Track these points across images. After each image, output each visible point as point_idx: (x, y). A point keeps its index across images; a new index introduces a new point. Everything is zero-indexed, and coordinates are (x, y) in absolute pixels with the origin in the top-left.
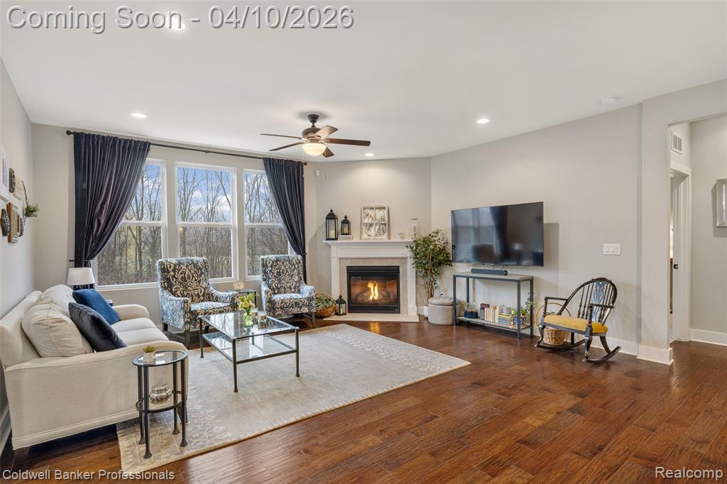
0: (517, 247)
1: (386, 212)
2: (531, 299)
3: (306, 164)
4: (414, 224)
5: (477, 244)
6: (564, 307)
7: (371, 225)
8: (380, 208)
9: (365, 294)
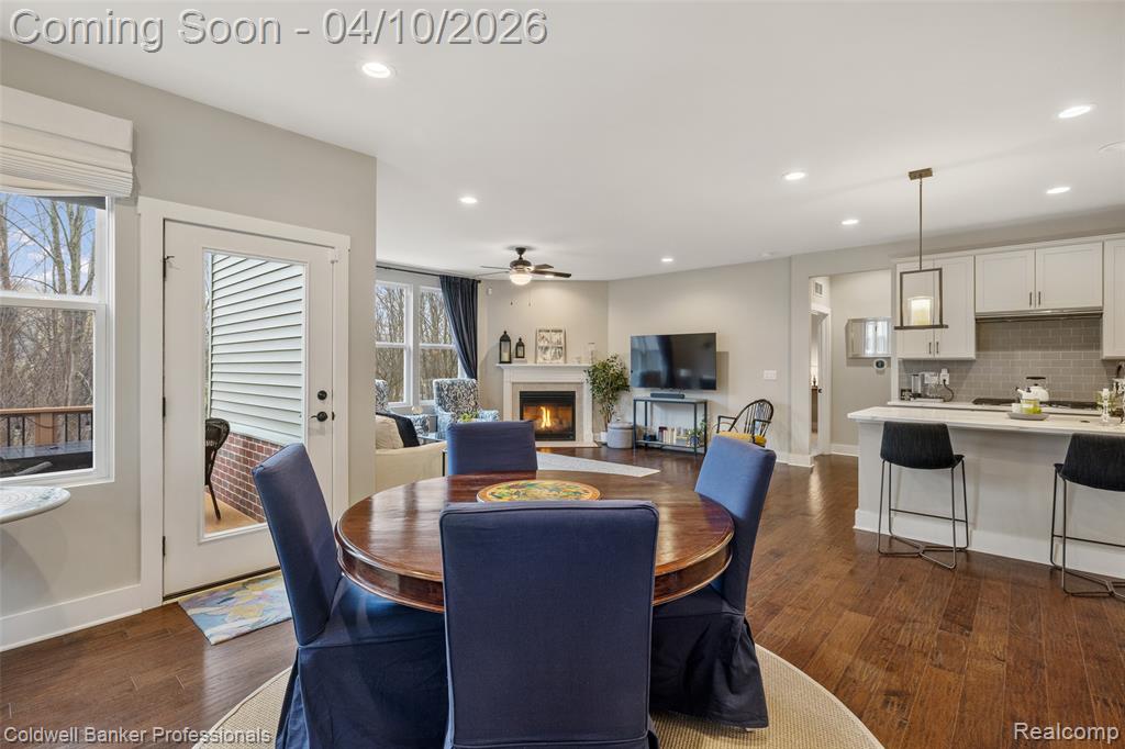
0: (683, 373)
1: (562, 335)
2: (705, 420)
3: (480, 281)
4: (591, 348)
5: (645, 370)
6: (732, 426)
7: (547, 348)
8: (556, 331)
9: (537, 422)
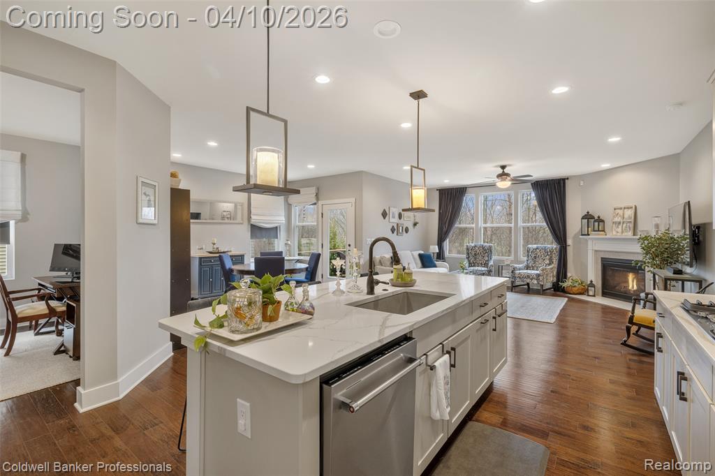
1: (633, 211)
3: (568, 179)
4: (656, 222)
7: (620, 223)
8: (628, 208)
9: (625, 285)
